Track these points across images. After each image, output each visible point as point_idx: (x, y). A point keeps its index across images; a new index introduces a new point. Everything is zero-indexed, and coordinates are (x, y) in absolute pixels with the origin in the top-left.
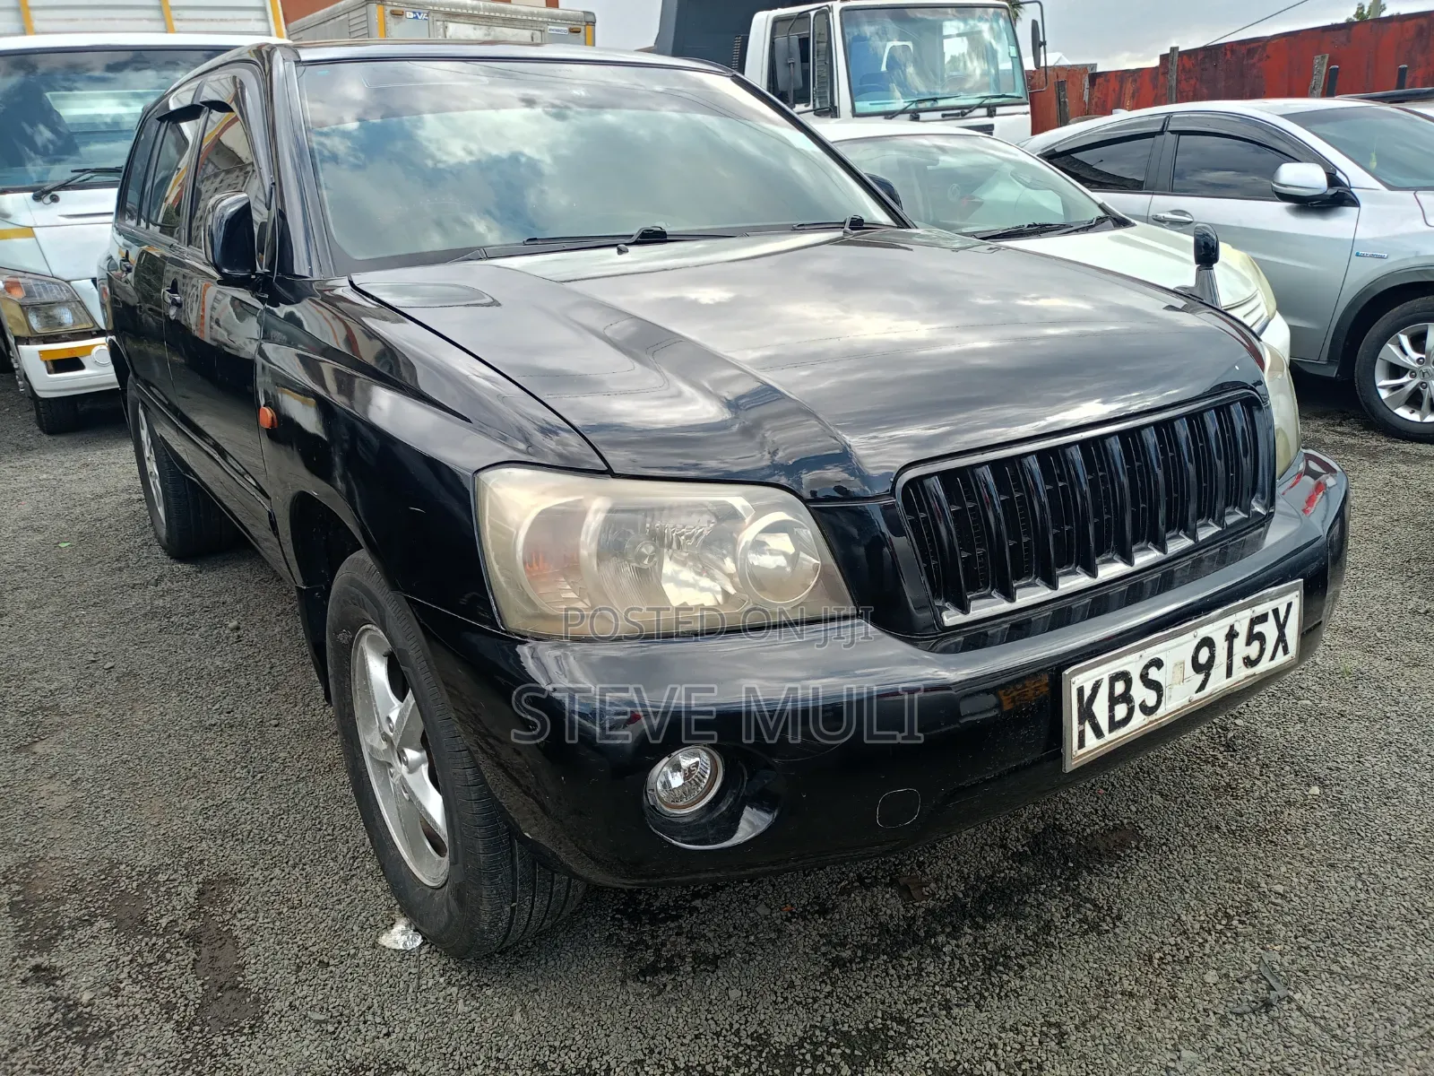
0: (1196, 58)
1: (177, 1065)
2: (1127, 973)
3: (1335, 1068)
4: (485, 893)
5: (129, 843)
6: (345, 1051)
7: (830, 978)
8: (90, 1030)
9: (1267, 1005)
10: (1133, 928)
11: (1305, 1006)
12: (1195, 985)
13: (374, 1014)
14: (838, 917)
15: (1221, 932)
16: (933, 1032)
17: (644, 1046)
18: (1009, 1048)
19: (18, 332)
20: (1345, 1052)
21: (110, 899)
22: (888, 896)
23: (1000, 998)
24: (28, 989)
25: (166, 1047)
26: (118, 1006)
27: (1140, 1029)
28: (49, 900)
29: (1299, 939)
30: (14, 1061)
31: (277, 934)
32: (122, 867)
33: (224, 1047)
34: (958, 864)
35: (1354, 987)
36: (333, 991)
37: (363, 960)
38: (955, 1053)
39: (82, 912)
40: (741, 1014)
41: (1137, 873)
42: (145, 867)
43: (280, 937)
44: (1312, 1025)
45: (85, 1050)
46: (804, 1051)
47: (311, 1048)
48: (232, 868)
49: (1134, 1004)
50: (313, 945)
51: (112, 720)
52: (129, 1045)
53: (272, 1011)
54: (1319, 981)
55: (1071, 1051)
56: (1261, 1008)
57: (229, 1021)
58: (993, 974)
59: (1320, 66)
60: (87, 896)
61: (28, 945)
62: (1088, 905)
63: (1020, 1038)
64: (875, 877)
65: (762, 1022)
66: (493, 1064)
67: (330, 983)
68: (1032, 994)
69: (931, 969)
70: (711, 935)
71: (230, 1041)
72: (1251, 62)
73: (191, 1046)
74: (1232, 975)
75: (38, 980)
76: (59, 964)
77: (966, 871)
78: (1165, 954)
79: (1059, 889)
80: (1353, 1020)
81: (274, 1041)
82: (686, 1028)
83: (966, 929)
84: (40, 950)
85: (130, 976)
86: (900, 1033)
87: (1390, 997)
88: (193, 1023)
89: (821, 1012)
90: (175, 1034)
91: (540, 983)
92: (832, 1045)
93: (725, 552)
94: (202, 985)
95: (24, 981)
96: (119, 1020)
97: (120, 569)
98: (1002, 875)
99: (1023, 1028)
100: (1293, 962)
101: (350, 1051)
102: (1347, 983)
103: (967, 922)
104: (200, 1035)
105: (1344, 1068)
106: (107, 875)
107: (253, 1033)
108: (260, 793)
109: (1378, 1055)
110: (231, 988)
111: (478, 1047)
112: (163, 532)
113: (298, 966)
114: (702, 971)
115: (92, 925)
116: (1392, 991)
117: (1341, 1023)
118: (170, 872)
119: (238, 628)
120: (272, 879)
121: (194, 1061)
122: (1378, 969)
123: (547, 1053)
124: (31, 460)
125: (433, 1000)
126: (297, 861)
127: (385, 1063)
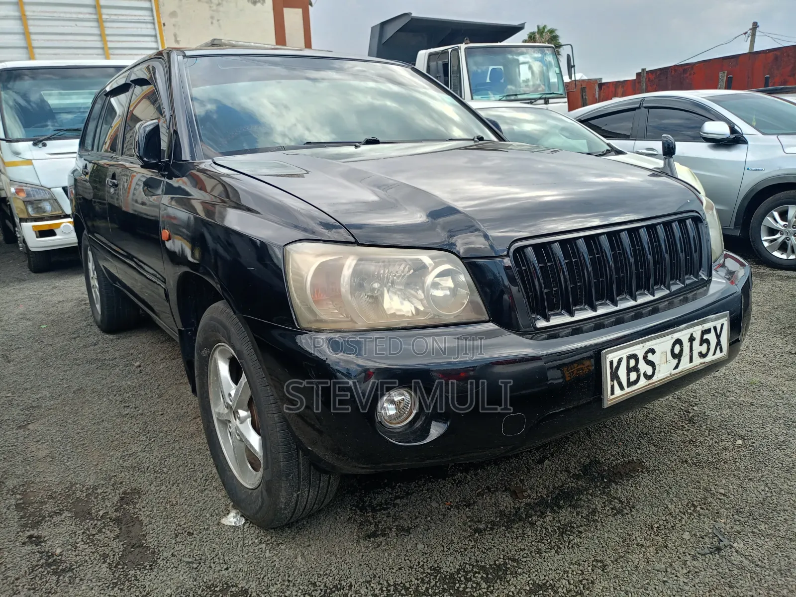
0: (656, 74)
1: (109, 585)
2: (640, 535)
3: (758, 581)
4: (283, 485)
5: (81, 474)
6: (204, 577)
7: (474, 539)
8: (61, 568)
9: (719, 549)
10: (641, 512)
11: (739, 550)
12: (677, 540)
13: (219, 559)
14: (477, 508)
15: (691, 514)
16: (532, 565)
17: (370, 574)
18: (575, 573)
19: (21, 216)
20: (763, 573)
21: (71, 502)
22: (504, 496)
23: (569, 548)
24: (26, 547)
25: (103, 576)
26: (76, 556)
27: (648, 562)
28: (37, 503)
29: (734, 516)
30: (17, 584)
31: (164, 519)
32: (78, 486)
33: (135, 576)
34: (543, 480)
35: (767, 540)
36: (196, 547)
37: (212, 531)
38: (545, 576)
39: (56, 508)
40: (424, 557)
41: (642, 484)
42: (91, 486)
43: (166, 520)
44: (744, 560)
45: (58, 578)
46: (460, 576)
47: (184, 576)
48: (139, 486)
49: (644, 550)
50: (185, 524)
51: (71, 413)
52: (82, 576)
53: (162, 557)
54: (746, 537)
55: (610, 574)
56: (715, 551)
57: (138, 563)
58: (565, 536)
59: (723, 77)
60: (58, 500)
61: (25, 525)
62: (616, 501)
63: (581, 568)
64: (497, 488)
65: (436, 561)
66: (286, 583)
67: (194, 543)
68: (586, 546)
69: (529, 533)
70: (406, 517)
71: (138, 572)
72: (685, 75)
73: (117, 576)
74: (698, 534)
75: (31, 543)
76: (43, 535)
77: (547, 484)
78: (660, 525)
79: (599, 492)
80: (767, 557)
81: (164, 572)
82: (394, 564)
83: (548, 513)
84: (32, 528)
85: (83, 541)
86: (513, 566)
87: (787, 545)
88: (118, 564)
89: (469, 555)
90: (108, 569)
91: (312, 542)
92: (476, 572)
93: (418, 287)
94: (123, 545)
95: (24, 544)
96: (76, 562)
97: (75, 338)
98: (568, 485)
99: (583, 563)
100: (732, 528)
101: (206, 577)
102: (763, 538)
103: (549, 509)
104: (122, 570)
105: (763, 581)
106: (69, 490)
107: (151, 569)
108: (153, 448)
109: (781, 574)
110: (139, 546)
111: (278, 575)
112: (99, 318)
113: (176, 535)
114: (401, 535)
115: (61, 515)
116: (788, 542)
117: (760, 558)
118: (104, 488)
119: (140, 366)
120: (160, 491)
121: (119, 583)
122: (779, 531)
123: (317, 577)
124: (26, 285)
125: (252, 550)
126: (175, 482)
127: (226, 584)
